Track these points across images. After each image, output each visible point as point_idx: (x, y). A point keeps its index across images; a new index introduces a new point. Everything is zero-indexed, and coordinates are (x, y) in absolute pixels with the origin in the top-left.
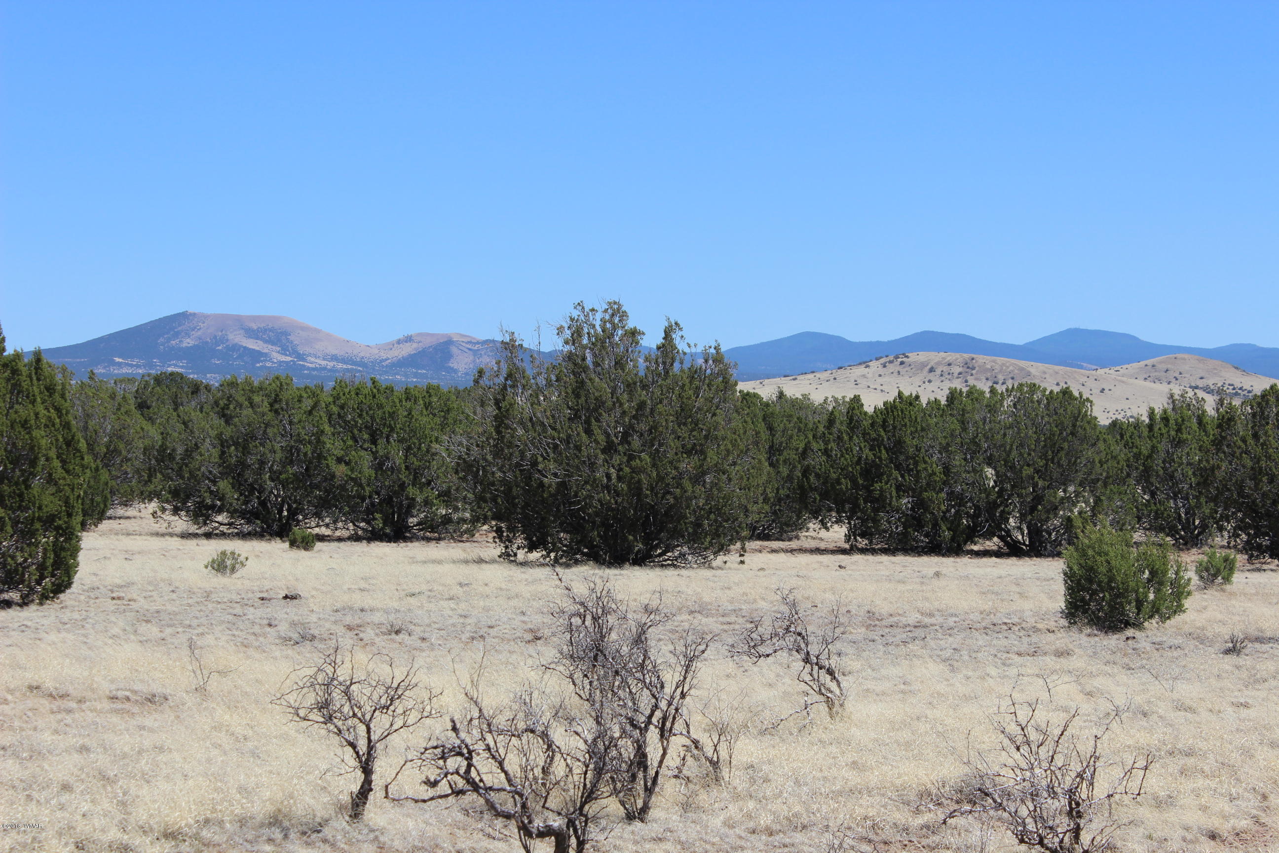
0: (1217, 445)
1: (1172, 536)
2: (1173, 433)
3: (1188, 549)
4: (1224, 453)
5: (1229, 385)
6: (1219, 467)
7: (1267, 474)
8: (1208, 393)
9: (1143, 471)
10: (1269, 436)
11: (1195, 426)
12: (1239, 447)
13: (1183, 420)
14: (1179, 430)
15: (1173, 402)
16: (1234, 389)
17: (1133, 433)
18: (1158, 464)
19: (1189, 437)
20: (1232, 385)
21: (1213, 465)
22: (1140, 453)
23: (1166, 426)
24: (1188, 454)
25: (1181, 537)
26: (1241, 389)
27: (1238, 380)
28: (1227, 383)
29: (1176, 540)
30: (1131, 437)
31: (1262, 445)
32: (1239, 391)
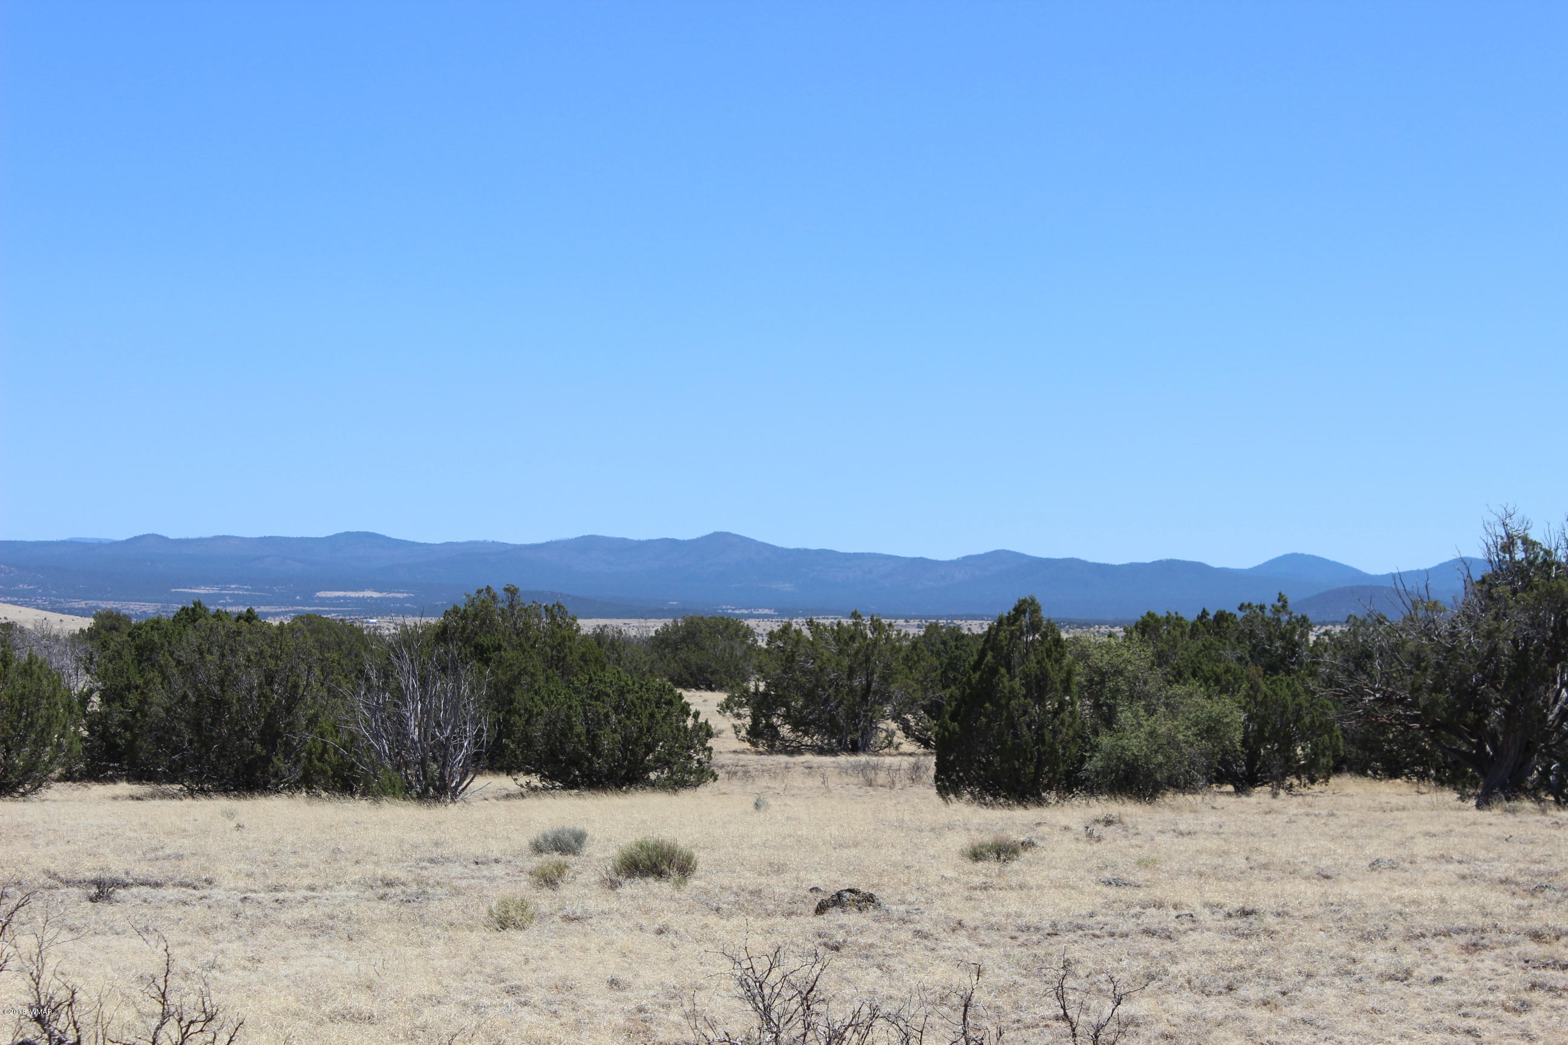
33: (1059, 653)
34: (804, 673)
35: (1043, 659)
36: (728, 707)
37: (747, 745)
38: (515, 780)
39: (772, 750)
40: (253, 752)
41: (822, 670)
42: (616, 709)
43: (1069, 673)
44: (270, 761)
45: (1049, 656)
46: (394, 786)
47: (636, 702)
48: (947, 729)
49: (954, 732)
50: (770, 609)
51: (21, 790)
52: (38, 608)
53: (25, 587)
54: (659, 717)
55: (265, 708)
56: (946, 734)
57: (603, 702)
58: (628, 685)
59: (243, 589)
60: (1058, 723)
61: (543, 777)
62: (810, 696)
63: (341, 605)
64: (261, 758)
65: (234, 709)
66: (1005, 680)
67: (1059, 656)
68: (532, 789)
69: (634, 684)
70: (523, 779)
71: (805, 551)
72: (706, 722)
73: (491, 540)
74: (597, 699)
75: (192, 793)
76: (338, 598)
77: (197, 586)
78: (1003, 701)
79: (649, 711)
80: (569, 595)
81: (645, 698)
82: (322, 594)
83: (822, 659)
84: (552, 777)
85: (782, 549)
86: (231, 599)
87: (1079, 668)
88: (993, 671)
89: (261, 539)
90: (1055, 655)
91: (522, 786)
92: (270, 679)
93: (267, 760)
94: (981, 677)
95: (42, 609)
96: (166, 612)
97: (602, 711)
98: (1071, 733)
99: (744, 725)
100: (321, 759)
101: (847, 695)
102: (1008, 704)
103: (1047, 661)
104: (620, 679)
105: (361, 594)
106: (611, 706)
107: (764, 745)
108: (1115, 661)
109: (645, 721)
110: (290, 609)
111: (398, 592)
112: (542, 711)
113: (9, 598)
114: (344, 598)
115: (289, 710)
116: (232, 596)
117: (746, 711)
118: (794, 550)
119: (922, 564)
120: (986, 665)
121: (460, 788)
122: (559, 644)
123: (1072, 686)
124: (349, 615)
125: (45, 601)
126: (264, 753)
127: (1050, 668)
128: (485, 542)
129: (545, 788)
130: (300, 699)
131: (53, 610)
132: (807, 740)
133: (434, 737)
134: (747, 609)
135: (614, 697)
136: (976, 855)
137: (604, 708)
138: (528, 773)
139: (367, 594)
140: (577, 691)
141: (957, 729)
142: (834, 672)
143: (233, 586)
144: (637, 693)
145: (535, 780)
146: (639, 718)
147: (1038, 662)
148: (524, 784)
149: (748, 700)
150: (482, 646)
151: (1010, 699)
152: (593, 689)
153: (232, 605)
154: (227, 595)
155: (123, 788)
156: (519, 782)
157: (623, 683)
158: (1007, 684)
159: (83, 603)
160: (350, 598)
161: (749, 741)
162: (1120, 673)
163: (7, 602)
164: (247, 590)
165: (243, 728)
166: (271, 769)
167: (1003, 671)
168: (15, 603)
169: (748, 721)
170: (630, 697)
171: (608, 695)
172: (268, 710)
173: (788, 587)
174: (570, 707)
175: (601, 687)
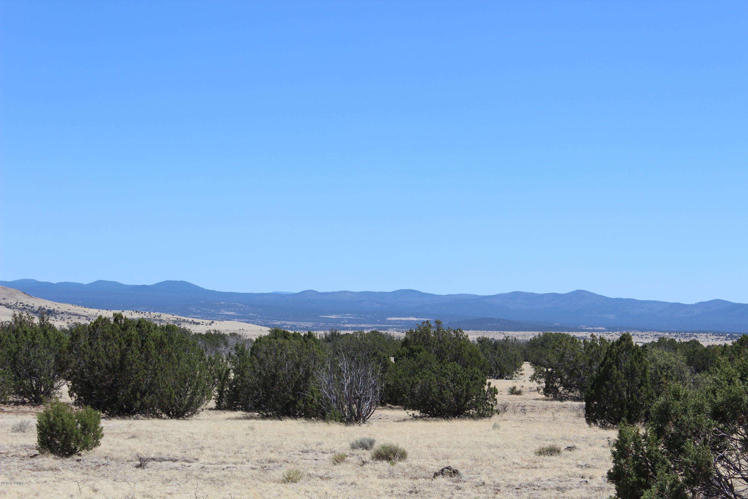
0: (69, 350)
1: (28, 398)
2: (30, 340)
3: (38, 405)
4: (73, 353)
5: (20, 303)
6: (71, 361)
7: (98, 366)
8: (8, 308)
9: (13, 361)
10: (99, 345)
11: (42, 335)
12: (83, 351)
13: (36, 333)
14: (33, 338)
15: (16, 318)
16: (23, 306)
17: (7, 339)
18: (21, 357)
19: (40, 342)
20: (22, 303)
21: (68, 361)
22: (12, 351)
23: (26, 335)
24: (39, 351)
25: (33, 398)
26: (27, 305)
27: (26, 300)
28: (19, 302)
29: (30, 400)
30: (6, 342)
31: (96, 349)
32: (26, 307)
33: (640, 358)
34: (569, 362)
35: (633, 361)
36: (534, 378)
37: (544, 396)
38: (408, 412)
39: (555, 398)
40: (289, 399)
41: (577, 361)
42: (452, 381)
43: (645, 368)
44: (296, 403)
45: (636, 360)
46: (336, 416)
47: (461, 378)
48: (590, 393)
49: (592, 394)
50: (603, 327)
51: (186, 415)
52: (258, 325)
53: (253, 314)
54: (471, 385)
55: (294, 379)
56: (589, 395)
57: (446, 377)
58: (458, 370)
59: (352, 316)
60: (640, 391)
61: (421, 412)
62: (571, 373)
63: (398, 324)
64: (292, 402)
65: (281, 379)
66: (615, 371)
67: (640, 360)
68: (415, 417)
69: (461, 370)
70: (411, 412)
71: (621, 299)
72: (495, 387)
73: (469, 293)
74: (443, 376)
75: (264, 418)
76: (397, 321)
77: (331, 315)
78: (614, 381)
79: (467, 382)
80: (506, 320)
81: (465, 376)
82: (389, 319)
83: (577, 356)
84: (425, 412)
85: (609, 298)
86: (347, 320)
87: (651, 365)
88: (610, 366)
89: (361, 292)
90: (639, 359)
91: (410, 415)
92: (297, 366)
93: (295, 402)
94: (604, 369)
95: (260, 325)
96: (317, 327)
97: (445, 382)
98: (646, 395)
99: (542, 387)
100: (311, 403)
101: (588, 373)
102: (616, 382)
103: (635, 362)
104: (455, 367)
105: (408, 319)
106: (449, 380)
107: (552, 396)
108: (667, 363)
109: (465, 387)
110: (375, 326)
111: (426, 318)
112: (418, 381)
113: (245, 320)
114: (400, 321)
115: (306, 380)
116: (347, 319)
117: (543, 380)
118: (615, 298)
119: (678, 306)
120: (607, 364)
121: (367, 417)
122: (459, 348)
123: (647, 374)
124: (402, 329)
125: (261, 321)
126: (294, 399)
127: (636, 366)
128: (466, 294)
129: (421, 417)
130: (311, 375)
131: (265, 326)
132: (571, 394)
133: (355, 394)
134: (592, 327)
135: (451, 375)
136: (540, 453)
137: (446, 380)
138: (414, 409)
139: (411, 319)
140: (434, 372)
141: (594, 393)
142: (582, 362)
143: (348, 315)
144: (462, 374)
145: (417, 413)
146: (462, 385)
147: (631, 363)
148: (411, 414)
149: (543, 375)
150: (413, 349)
151: (617, 380)
152: (442, 372)
153: (348, 323)
154: (345, 319)
155: (239, 414)
156: (409, 414)
157: (455, 369)
158: (616, 373)
159: (279, 322)
160: (403, 321)
161: (544, 394)
162: (669, 368)
163: (244, 322)
164: (354, 316)
165: (285, 388)
166: (297, 407)
167: (614, 366)
168: (248, 322)
169: (544, 385)
170: (459, 376)
171: (449, 375)
172: (296, 380)
173: (612, 316)
174: (431, 380)
175: (446, 371)
